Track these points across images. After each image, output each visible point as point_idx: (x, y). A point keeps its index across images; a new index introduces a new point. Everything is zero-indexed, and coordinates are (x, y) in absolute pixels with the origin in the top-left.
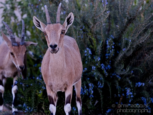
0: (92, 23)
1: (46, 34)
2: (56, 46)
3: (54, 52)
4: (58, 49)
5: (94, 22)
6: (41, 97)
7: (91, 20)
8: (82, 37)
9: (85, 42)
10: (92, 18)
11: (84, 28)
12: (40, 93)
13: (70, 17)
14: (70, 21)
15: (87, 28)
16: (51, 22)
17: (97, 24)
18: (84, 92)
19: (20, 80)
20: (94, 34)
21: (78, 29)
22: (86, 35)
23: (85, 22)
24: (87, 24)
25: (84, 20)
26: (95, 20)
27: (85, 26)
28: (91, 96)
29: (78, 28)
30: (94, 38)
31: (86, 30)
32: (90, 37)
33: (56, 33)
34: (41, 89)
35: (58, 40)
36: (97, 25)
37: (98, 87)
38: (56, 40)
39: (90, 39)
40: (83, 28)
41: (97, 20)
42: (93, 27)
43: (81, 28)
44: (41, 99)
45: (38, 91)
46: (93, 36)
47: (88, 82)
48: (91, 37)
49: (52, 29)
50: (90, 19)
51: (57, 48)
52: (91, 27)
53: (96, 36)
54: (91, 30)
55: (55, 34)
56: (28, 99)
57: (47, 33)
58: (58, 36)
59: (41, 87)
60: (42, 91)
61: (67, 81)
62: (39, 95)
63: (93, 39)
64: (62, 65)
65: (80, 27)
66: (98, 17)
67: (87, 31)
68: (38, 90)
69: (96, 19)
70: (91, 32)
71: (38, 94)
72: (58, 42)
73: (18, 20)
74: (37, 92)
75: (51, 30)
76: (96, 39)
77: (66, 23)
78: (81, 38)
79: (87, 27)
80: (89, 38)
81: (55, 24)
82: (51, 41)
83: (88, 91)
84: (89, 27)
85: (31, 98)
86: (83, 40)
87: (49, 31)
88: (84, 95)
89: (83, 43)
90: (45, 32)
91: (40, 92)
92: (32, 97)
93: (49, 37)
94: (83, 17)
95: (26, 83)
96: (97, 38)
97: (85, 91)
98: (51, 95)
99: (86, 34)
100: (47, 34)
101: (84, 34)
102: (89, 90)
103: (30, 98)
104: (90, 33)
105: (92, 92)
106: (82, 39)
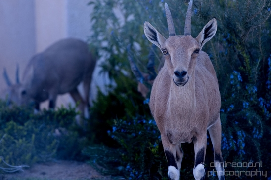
0: (243, 28)
1: (167, 53)
2: (184, 73)
3: (181, 84)
4: (187, 79)
5: (245, 27)
6: (155, 154)
7: (241, 24)
8: (227, 53)
9: (230, 60)
10: (243, 19)
11: (229, 37)
12: (154, 146)
13: (211, 26)
14: (209, 33)
15: (234, 37)
16: (175, 33)
17: (251, 30)
18: (229, 146)
19: (121, 125)
20: (247, 46)
21: (219, 39)
22: (234, 48)
23: (231, 26)
24: (234, 30)
25: (230, 23)
26: (247, 23)
27: (232, 34)
28: (242, 153)
29: (219, 37)
30: (247, 53)
31: (233, 41)
32: (239, 52)
33: (185, 51)
34: (157, 141)
35: (188, 63)
36: (251, 32)
37: (253, 137)
38: (185, 63)
39: (239, 56)
40: (227, 36)
41: (250, 24)
42: (244, 35)
43: (225, 37)
44: (156, 156)
45: (151, 144)
46: (244, 51)
47: (237, 129)
48: (241, 53)
49: (179, 43)
50: (239, 22)
51: (186, 77)
52: (242, 35)
53: (249, 50)
54: (241, 40)
55: (183, 53)
56: (134, 157)
57: (168, 51)
58: (187, 57)
59: (156, 136)
60: (157, 143)
61: (196, 126)
62: (153, 150)
63: (245, 55)
64: (191, 104)
65: (222, 35)
66: (253, 18)
67: (234, 43)
68: (151, 142)
69: (248, 21)
70: (240, 44)
71: (152, 148)
72: (188, 66)
73: (119, 25)
74: (149, 146)
75: (177, 47)
76: (249, 56)
77: (203, 35)
78: (224, 55)
79: (235, 35)
80: (237, 54)
81: (183, 37)
82: (176, 64)
83: (236, 144)
84: (237, 36)
85: (139, 155)
86: (228, 57)
87: (174, 47)
88: (229, 150)
89: (228, 63)
90: (166, 49)
91: (154, 144)
92: (141, 154)
93: (172, 58)
94: (228, 19)
95: (132, 129)
96: (252, 53)
97: (231, 144)
98: (169, 151)
99: (232, 47)
100: (169, 53)
101: (230, 47)
102: (237, 142)
103: (137, 155)
104: (240, 46)
105: (244, 145)
106: (226, 55)
